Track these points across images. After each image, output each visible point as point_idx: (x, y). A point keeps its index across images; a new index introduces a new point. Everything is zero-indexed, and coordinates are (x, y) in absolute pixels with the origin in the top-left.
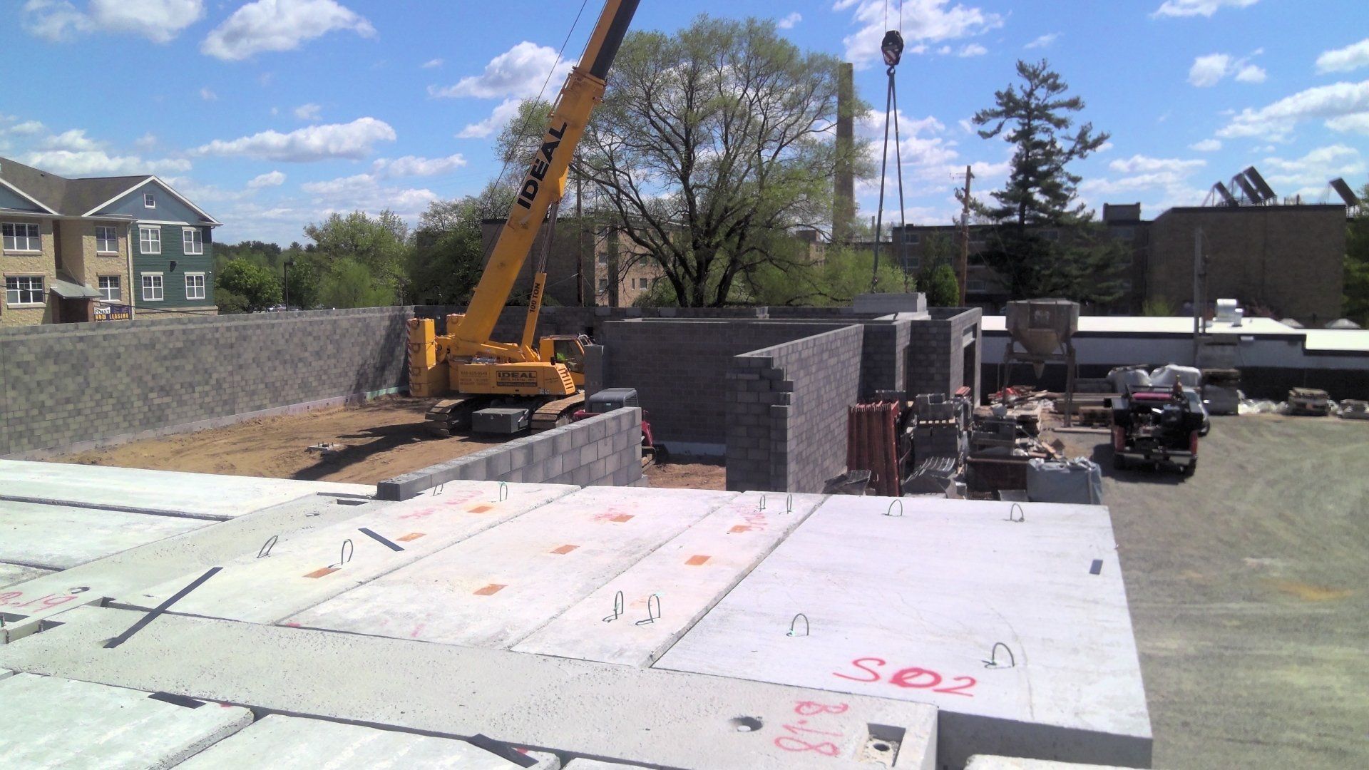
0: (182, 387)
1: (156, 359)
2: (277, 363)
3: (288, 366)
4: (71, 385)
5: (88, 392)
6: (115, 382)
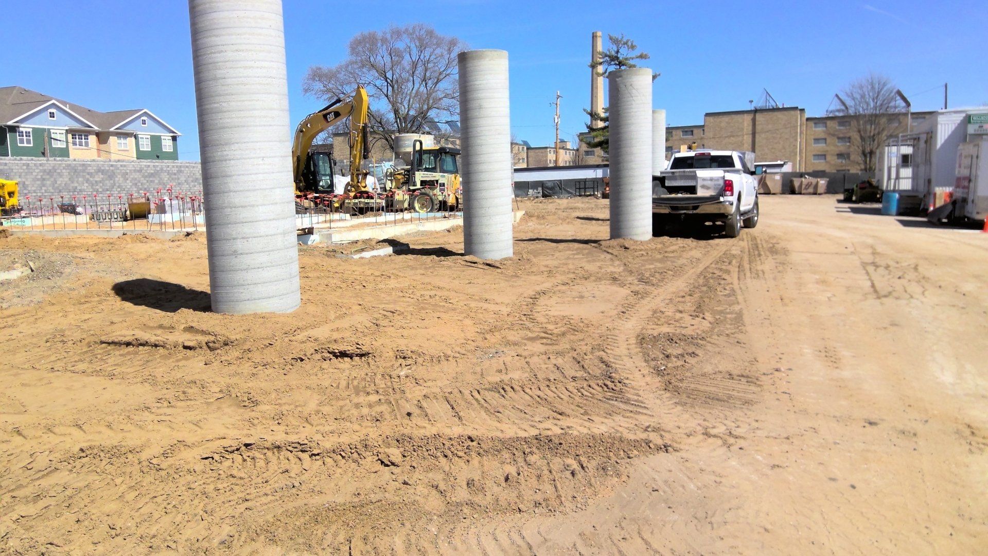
1: (143, 177)
2: (196, 184)
4: (108, 183)
6: (125, 184)
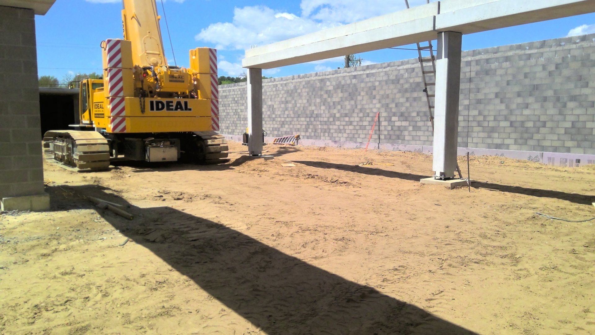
0: (418, 115)
5: (356, 111)
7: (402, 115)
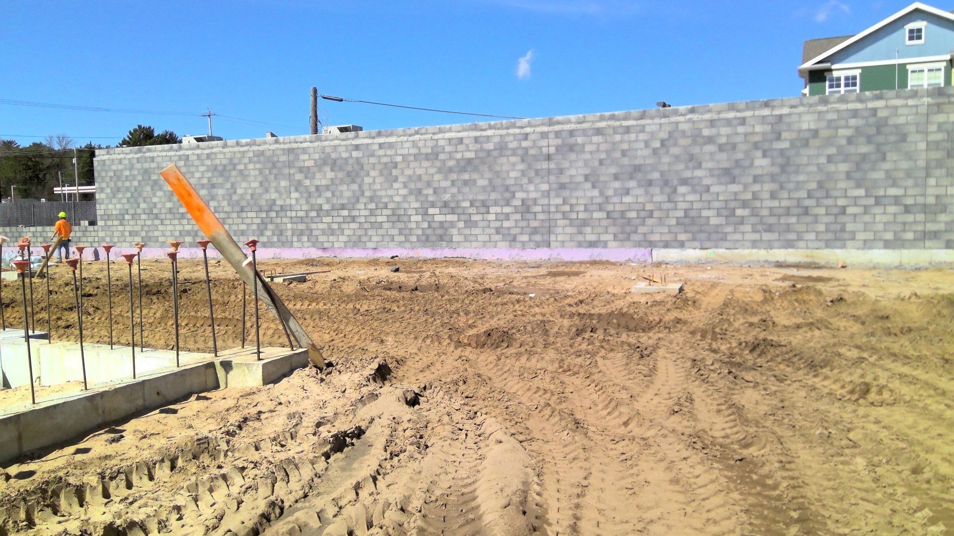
0: (472, 205)
1: (440, 171)
2: (632, 184)
3: (656, 190)
4: (346, 191)
5: (363, 200)
6: (390, 192)
7: (446, 205)
